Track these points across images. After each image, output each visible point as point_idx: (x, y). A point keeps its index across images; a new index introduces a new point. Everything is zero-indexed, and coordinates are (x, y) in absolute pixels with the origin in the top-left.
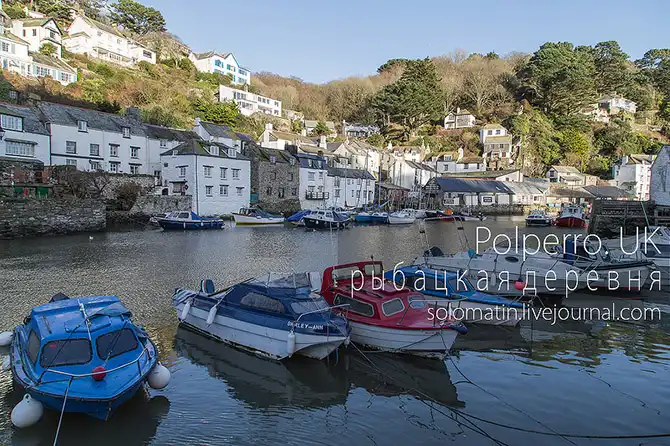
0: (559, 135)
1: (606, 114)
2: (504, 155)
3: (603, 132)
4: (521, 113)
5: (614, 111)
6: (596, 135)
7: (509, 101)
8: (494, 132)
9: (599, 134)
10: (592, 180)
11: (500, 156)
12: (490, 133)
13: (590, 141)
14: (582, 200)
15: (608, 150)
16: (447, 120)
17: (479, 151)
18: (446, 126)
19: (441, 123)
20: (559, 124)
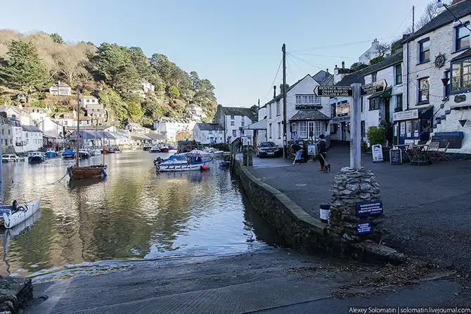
0: (125, 104)
1: (143, 92)
2: (100, 115)
3: (146, 104)
4: (101, 89)
5: (146, 91)
6: (142, 104)
7: (90, 80)
8: (91, 101)
9: (143, 105)
10: (148, 131)
11: (98, 116)
12: (88, 101)
13: (140, 108)
14: (146, 141)
15: (149, 114)
16: (51, 89)
17: (84, 113)
18: (52, 93)
19: (48, 91)
20: (123, 97)
